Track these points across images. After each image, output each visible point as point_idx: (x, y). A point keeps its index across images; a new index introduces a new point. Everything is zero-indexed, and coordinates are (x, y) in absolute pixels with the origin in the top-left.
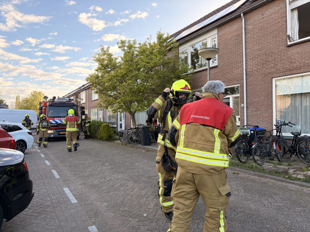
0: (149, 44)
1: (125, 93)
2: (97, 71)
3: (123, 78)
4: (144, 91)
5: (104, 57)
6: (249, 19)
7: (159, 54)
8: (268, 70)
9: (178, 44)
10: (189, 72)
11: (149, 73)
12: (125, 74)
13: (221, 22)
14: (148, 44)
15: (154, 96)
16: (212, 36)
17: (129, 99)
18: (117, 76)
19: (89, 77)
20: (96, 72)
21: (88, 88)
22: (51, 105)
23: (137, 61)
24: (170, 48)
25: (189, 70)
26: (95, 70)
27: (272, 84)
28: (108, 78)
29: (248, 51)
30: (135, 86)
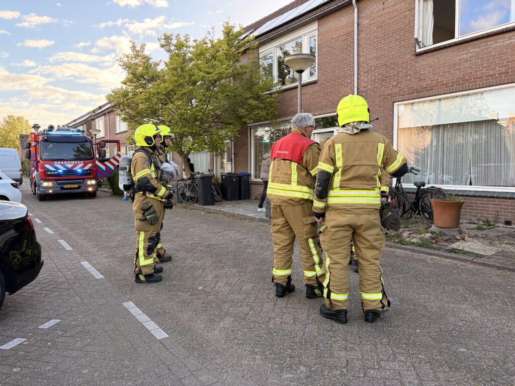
0: (212, 42)
1: (172, 121)
2: (125, 83)
3: (169, 96)
4: (202, 118)
5: (137, 61)
6: (364, 9)
7: (226, 59)
8: (388, 90)
9: (257, 43)
10: (274, 89)
11: (210, 89)
12: (172, 90)
13: (324, 11)
14: (208, 42)
15: (219, 127)
16: (309, 33)
17: (178, 130)
18: (158, 93)
19: (112, 94)
20: (124, 86)
21: (108, 113)
22: (46, 139)
23: (191, 70)
24: (244, 49)
25: (274, 87)
26: (122, 83)
27: (393, 111)
28: (143, 97)
29: (361, 59)
30: (188, 110)
